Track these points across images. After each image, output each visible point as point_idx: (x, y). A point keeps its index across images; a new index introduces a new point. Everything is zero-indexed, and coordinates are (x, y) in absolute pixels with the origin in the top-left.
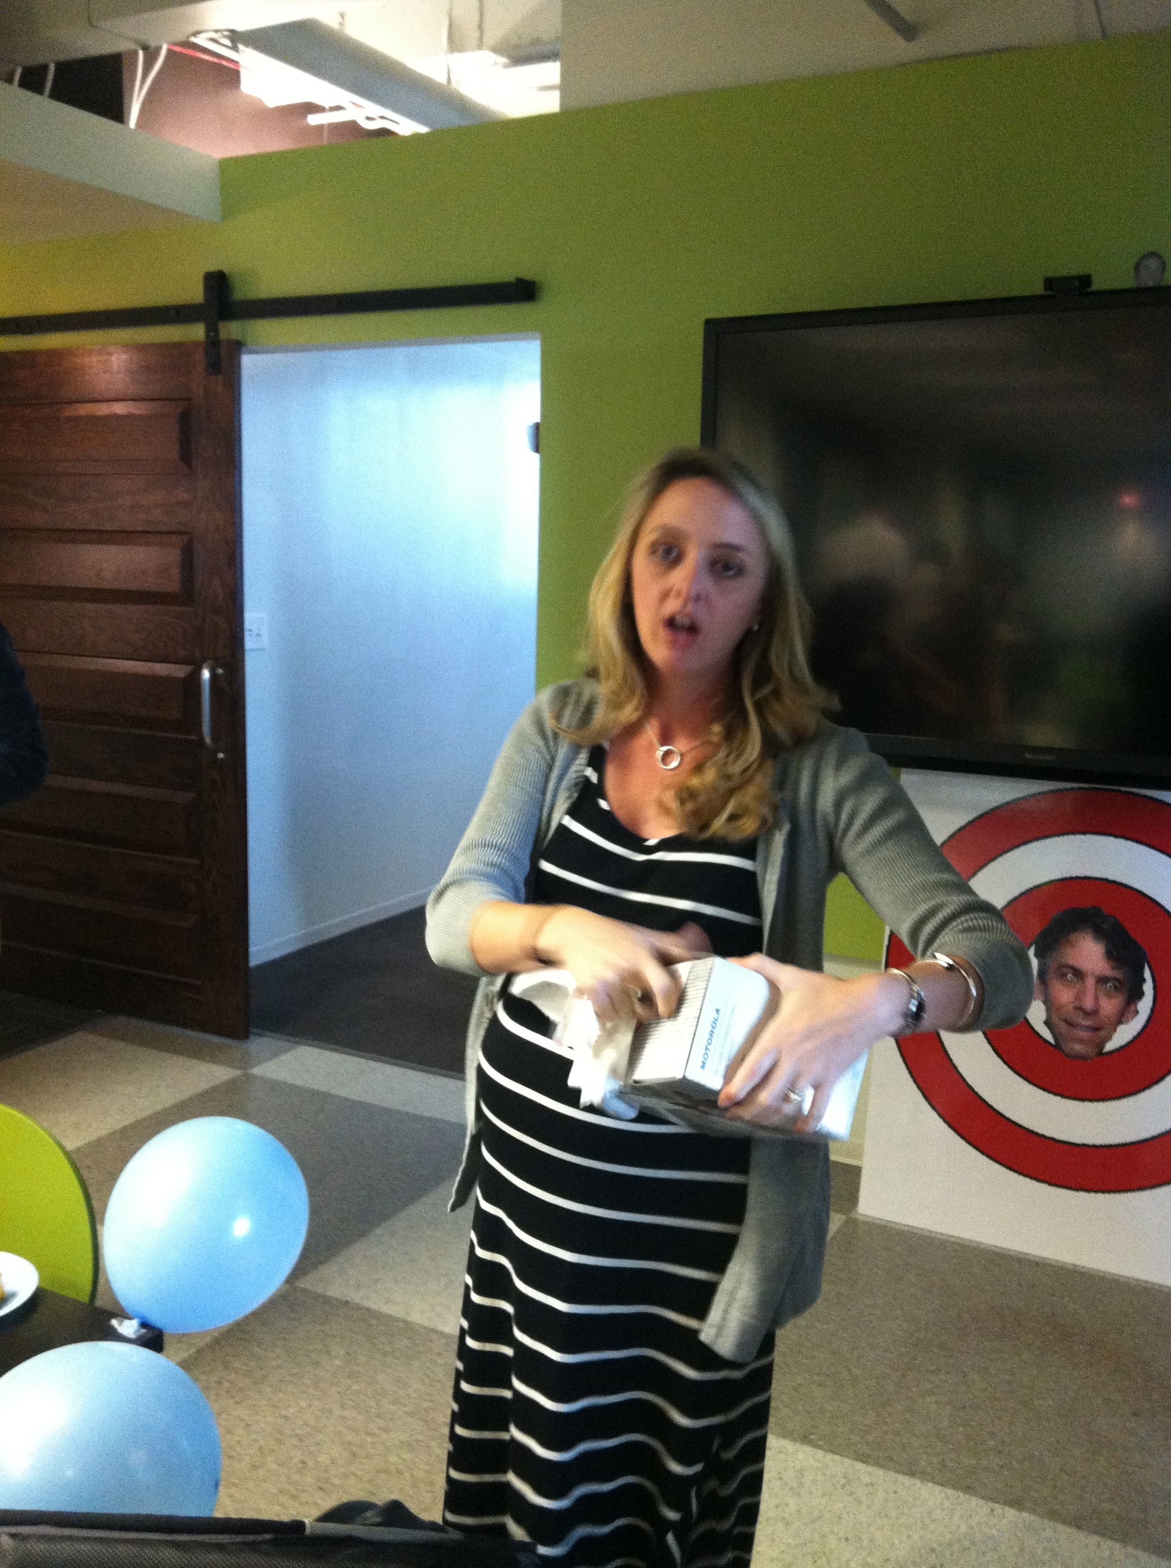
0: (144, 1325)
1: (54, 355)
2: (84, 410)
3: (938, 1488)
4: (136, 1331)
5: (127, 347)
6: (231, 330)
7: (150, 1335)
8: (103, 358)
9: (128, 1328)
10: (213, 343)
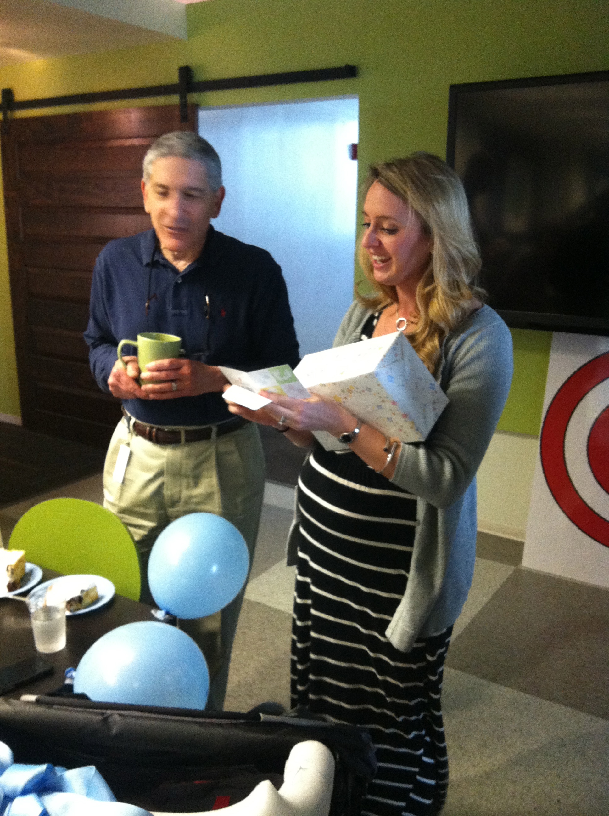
0: (167, 613)
1: (103, 114)
2: (117, 143)
3: (563, 707)
4: (164, 616)
5: (140, 108)
6: (193, 98)
7: (170, 618)
8: (126, 115)
9: (160, 614)
10: (184, 105)
